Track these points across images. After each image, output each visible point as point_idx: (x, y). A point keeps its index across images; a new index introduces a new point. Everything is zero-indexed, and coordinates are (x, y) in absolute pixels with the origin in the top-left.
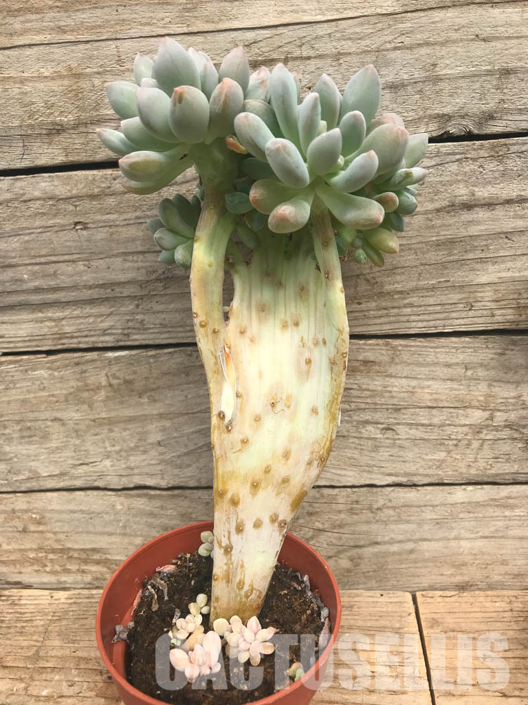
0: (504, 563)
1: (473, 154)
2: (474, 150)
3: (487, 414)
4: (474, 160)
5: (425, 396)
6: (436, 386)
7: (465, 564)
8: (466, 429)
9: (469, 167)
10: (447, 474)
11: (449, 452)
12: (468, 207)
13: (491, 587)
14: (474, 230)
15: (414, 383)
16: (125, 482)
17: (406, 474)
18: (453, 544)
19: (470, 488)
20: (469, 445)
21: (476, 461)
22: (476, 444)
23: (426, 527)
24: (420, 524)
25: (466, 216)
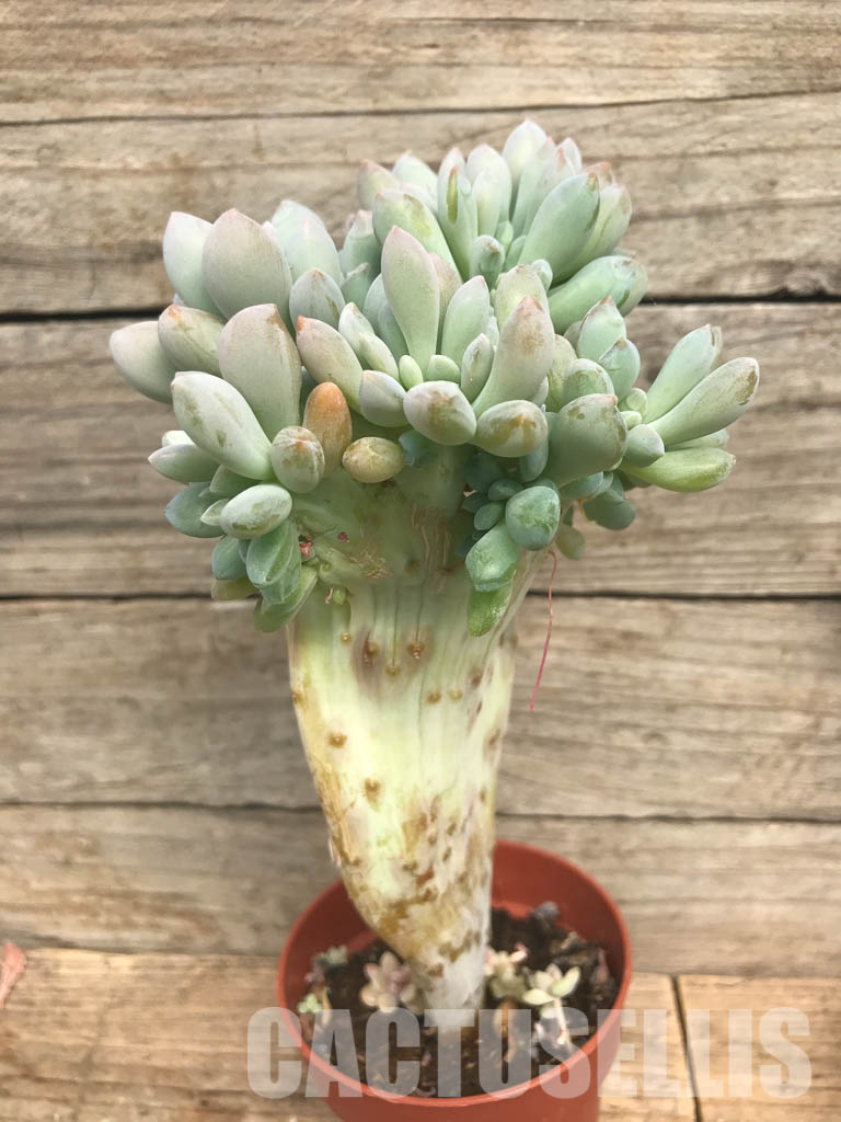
0: (819, 938)
1: (823, 325)
2: (827, 318)
3: (809, 720)
4: (825, 334)
5: (717, 691)
6: (734, 674)
7: (755, 938)
8: (774, 741)
9: (814, 345)
10: (739, 806)
11: (746, 773)
12: (810, 405)
13: (795, 973)
14: (816, 442)
15: (700, 669)
16: (231, 797)
17: (677, 804)
18: (741, 908)
19: (774, 827)
20: (778, 764)
21: (786, 787)
22: (789, 764)
23: (701, 882)
24: (693, 876)
25: (804, 420)
